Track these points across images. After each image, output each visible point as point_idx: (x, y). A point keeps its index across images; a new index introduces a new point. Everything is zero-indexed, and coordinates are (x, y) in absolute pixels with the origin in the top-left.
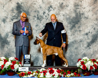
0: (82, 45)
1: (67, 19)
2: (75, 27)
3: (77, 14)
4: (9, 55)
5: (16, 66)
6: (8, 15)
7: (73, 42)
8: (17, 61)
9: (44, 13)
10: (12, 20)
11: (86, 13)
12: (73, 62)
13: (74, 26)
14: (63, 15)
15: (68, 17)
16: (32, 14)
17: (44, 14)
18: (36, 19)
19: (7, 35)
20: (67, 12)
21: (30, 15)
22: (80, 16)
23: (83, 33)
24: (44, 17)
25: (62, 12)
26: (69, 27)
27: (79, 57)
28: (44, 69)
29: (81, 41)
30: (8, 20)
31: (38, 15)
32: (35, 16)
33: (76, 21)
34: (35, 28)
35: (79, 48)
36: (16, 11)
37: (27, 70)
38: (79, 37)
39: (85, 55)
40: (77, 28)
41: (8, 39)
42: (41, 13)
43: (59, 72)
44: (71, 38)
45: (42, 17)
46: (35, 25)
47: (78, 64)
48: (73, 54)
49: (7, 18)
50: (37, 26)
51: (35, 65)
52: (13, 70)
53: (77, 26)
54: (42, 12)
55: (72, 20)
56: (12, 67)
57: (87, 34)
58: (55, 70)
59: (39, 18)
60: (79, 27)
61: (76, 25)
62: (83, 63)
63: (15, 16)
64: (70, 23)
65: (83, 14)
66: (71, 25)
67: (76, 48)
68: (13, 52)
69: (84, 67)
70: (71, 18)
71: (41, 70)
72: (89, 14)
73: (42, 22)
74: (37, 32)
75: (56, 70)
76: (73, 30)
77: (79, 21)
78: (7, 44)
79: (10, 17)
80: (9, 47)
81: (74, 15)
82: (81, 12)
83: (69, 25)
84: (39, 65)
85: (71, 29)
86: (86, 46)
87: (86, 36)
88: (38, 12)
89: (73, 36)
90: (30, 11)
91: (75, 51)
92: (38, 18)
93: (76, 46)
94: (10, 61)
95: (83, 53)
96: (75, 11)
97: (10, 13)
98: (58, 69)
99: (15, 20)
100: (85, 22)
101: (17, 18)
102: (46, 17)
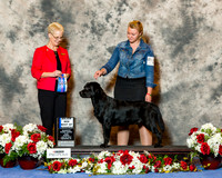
0: (198, 96)
1: (163, 32)
2: (183, 51)
3: (187, 21)
4: (23, 120)
5: (41, 146)
6: (21, 23)
7: (177, 88)
8: (43, 134)
9: (108, 17)
10: (32, 34)
11: (209, 18)
12: (178, 135)
13: (179, 50)
14: (155, 23)
15: (165, 26)
16: (80, 20)
17: (107, 19)
18: (88, 31)
19: (19, 71)
20: (165, 15)
21: (74, 23)
22: (195, 24)
23: (200, 65)
24: (109, 26)
25: (152, 16)
26: (169, 52)
27: (193, 123)
28: (108, 154)
29: (196, 86)
30: (21, 35)
31: (92, 22)
32: (86, 25)
33: (185, 36)
34: (87, 55)
35: (193, 103)
37: (66, 154)
38: (192, 75)
39: (205, 119)
41: (22, 81)
42: (101, 18)
43: (143, 159)
44: (173, 79)
45: (103, 27)
46: (87, 45)
47: (191, 141)
48: (178, 117)
49: (18, 29)
50: (91, 48)
51: (86, 143)
52: (34, 156)
54: (104, 15)
55: (175, 33)
56: (32, 147)
57: (210, 68)
58: (135, 156)
59: (97, 30)
60: (193, 51)
61: (185, 47)
62: (201, 139)
63: (38, 25)
64: (170, 42)
65: (201, 20)
66: (174, 47)
67: (184, 103)
68: (34, 112)
69: (205, 147)
70: (174, 29)
71: (100, 156)
73: (103, 38)
74: (92, 63)
75: (138, 155)
76: (177, 58)
77: (191, 37)
78: (18, 91)
79: (25, 26)
80: (23, 101)
81: (179, 22)
82: (198, 15)
83: (168, 47)
84: (96, 144)
85: (173, 55)
86: (207, 96)
87: (208, 74)
88: (94, 14)
89: (177, 74)
90: (73, 13)
91: (183, 109)
92: (93, 30)
93: (183, 96)
94: (25, 133)
95: (202, 113)
96: (183, 13)
97: (26, 18)
98: (141, 152)
99: (38, 35)
100: (206, 38)
101: (43, 30)
102: (113, 26)
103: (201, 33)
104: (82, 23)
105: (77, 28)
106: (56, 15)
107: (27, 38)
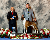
0: (43, 21)
2: (39, 12)
3: (40, 5)
9: (23, 4)
10: (6, 8)
11: (45, 4)
14: (33, 6)
15: (35, 6)
16: (17, 5)
17: (23, 5)
18: (18, 8)
19: (3, 16)
20: (35, 4)
21: (15, 6)
22: (42, 6)
23: (43, 15)
24: (23, 6)
25: (32, 4)
26: (36, 12)
29: (42, 19)
31: (19, 6)
32: (18, 6)
35: (42, 23)
36: (8, 4)
38: (41, 17)
40: (40, 12)
41: (4, 19)
42: (21, 5)
43: (31, 36)
45: (22, 7)
46: (18, 11)
49: (3, 7)
50: (19, 11)
53: (40, 11)
54: (22, 4)
57: (45, 15)
60: (42, 12)
62: (43, 31)
63: (7, 6)
64: (37, 10)
65: (43, 5)
66: (37, 11)
67: (40, 23)
68: (7, 25)
70: (37, 7)
72: (47, 4)
73: (22, 9)
74: (19, 14)
76: (38, 13)
77: (41, 9)
79: (5, 7)
80: (4, 23)
82: (43, 4)
83: (36, 11)
85: (37, 13)
86: (45, 22)
87: (45, 17)
88: (20, 4)
89: (38, 17)
90: (15, 3)
96: (39, 3)
97: (5, 5)
99: (8, 8)
100: (44, 9)
101: (9, 7)
102: (24, 6)
103: (43, 8)
104: (17, 6)
105: (16, 7)
106: (11, 4)
107: (5, 9)
